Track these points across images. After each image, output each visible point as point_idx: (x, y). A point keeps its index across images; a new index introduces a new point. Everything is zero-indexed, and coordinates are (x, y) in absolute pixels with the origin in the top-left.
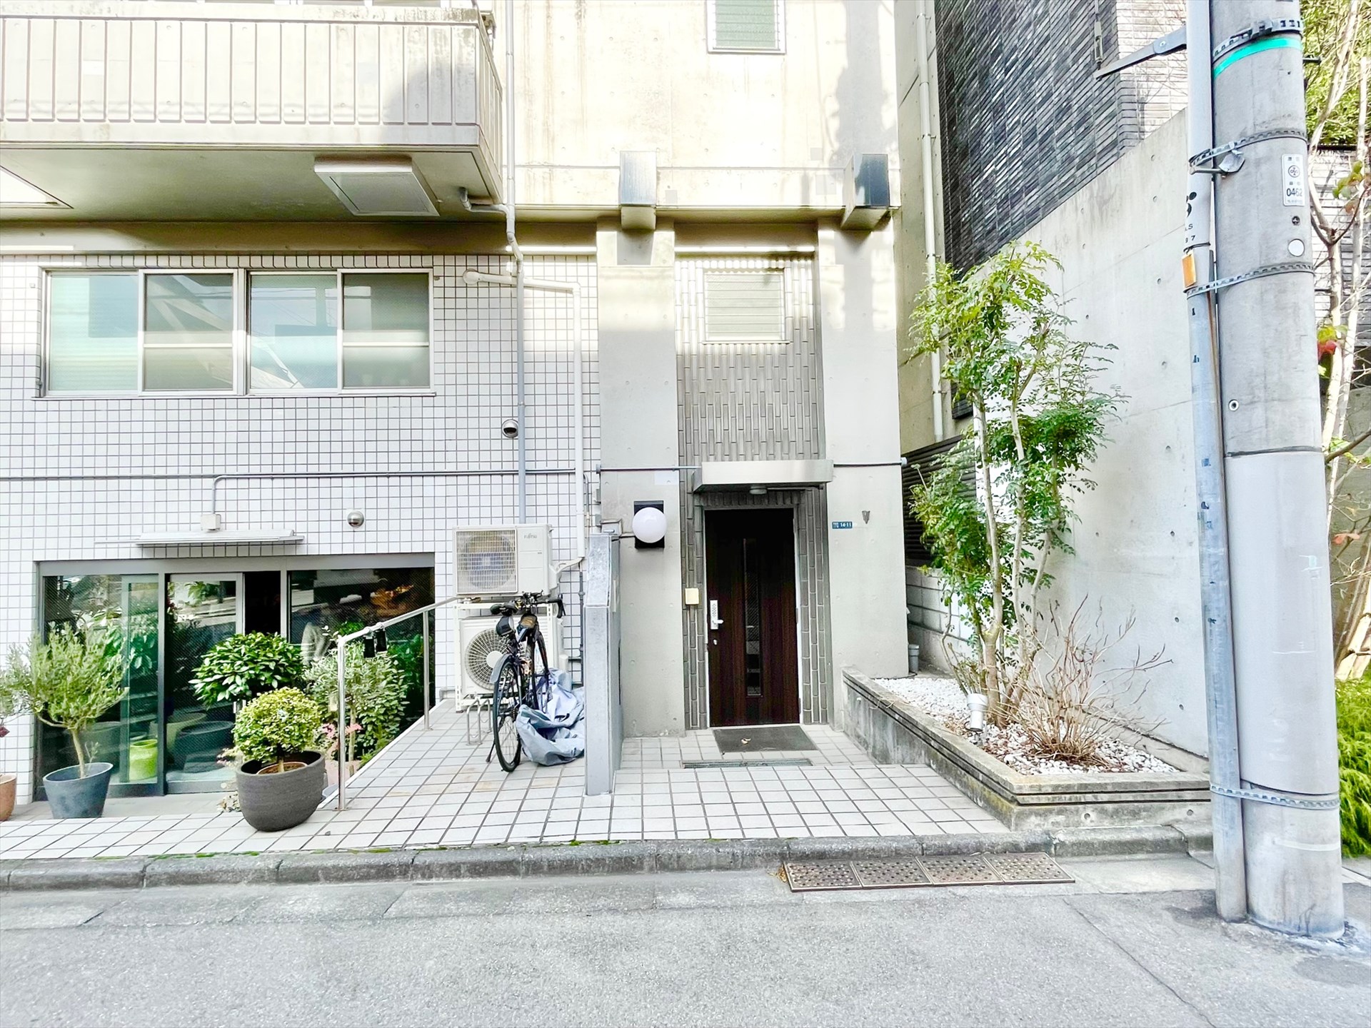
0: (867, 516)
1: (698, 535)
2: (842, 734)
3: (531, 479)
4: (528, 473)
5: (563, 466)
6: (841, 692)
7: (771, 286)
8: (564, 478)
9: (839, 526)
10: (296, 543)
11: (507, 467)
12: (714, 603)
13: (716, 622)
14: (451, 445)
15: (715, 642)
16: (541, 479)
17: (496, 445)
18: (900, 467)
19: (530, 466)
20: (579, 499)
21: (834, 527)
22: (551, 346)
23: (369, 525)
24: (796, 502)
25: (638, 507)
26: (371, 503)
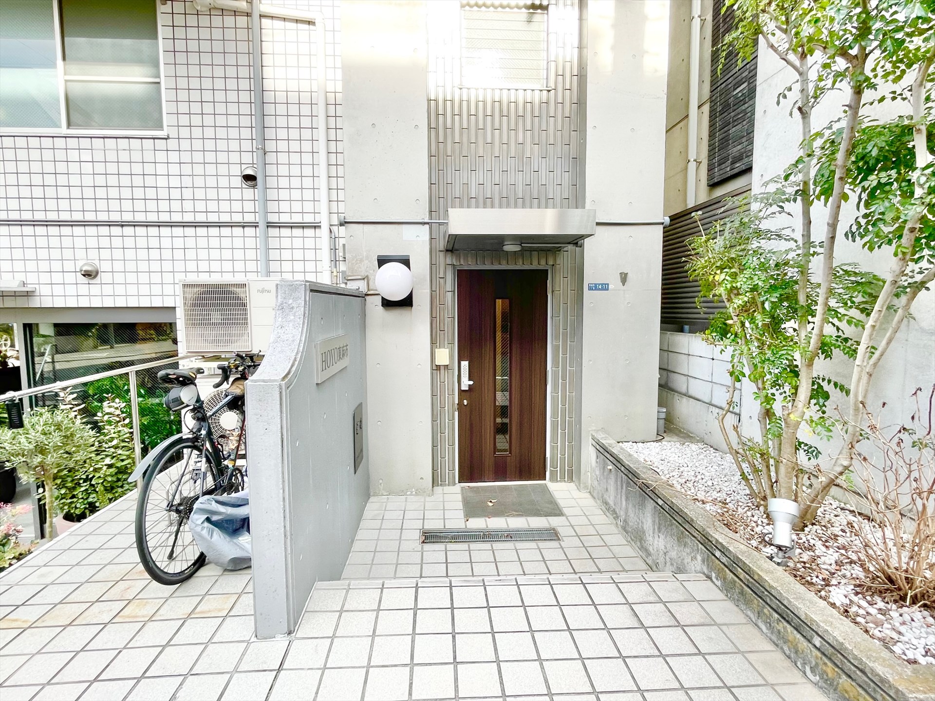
0: (624, 278)
1: (450, 295)
2: (588, 495)
3: (273, 232)
4: (270, 225)
5: (308, 219)
6: (589, 456)
7: (534, 26)
8: (309, 232)
9: (594, 287)
10: (28, 294)
11: (249, 218)
12: (465, 364)
13: (466, 383)
14: (188, 193)
15: (465, 402)
16: (285, 232)
17: (236, 194)
18: (661, 227)
19: (273, 218)
20: (325, 255)
21: (590, 289)
22: (293, 86)
23: (104, 277)
24: (551, 262)
25: (382, 261)
26: (105, 254)
